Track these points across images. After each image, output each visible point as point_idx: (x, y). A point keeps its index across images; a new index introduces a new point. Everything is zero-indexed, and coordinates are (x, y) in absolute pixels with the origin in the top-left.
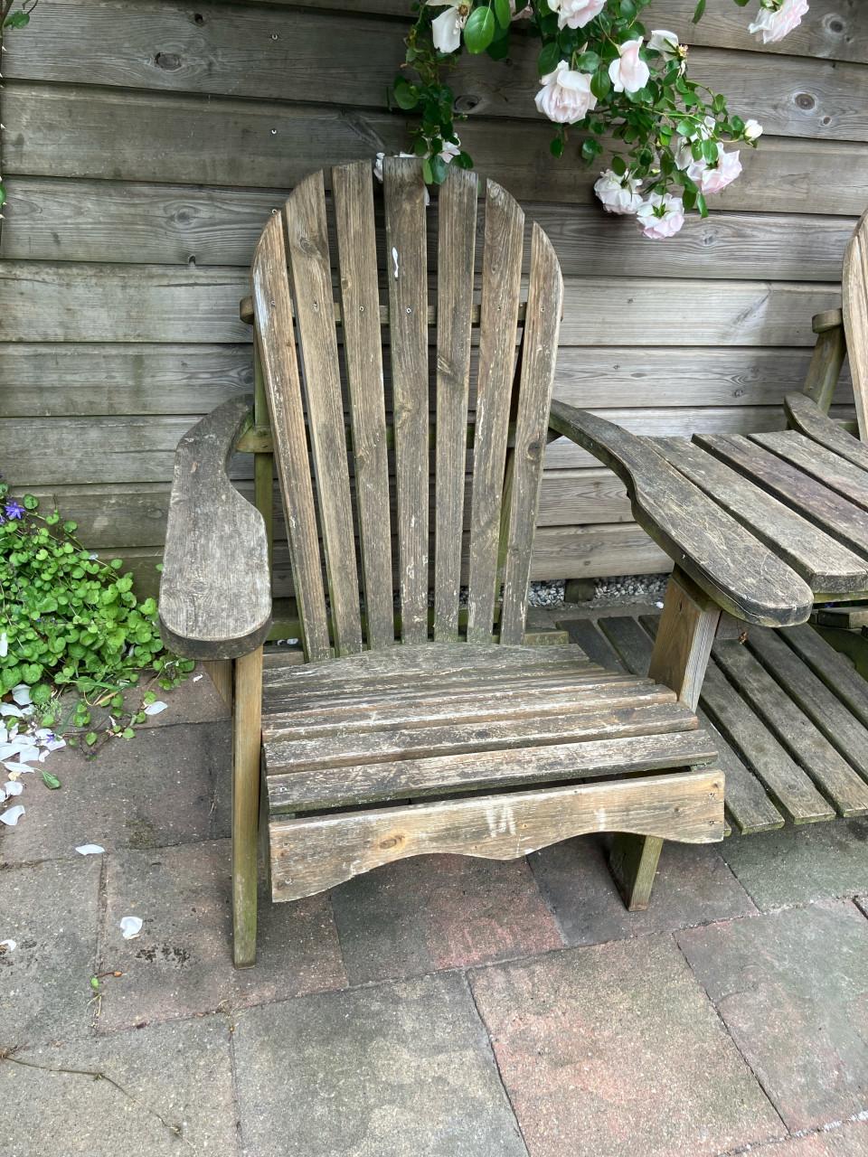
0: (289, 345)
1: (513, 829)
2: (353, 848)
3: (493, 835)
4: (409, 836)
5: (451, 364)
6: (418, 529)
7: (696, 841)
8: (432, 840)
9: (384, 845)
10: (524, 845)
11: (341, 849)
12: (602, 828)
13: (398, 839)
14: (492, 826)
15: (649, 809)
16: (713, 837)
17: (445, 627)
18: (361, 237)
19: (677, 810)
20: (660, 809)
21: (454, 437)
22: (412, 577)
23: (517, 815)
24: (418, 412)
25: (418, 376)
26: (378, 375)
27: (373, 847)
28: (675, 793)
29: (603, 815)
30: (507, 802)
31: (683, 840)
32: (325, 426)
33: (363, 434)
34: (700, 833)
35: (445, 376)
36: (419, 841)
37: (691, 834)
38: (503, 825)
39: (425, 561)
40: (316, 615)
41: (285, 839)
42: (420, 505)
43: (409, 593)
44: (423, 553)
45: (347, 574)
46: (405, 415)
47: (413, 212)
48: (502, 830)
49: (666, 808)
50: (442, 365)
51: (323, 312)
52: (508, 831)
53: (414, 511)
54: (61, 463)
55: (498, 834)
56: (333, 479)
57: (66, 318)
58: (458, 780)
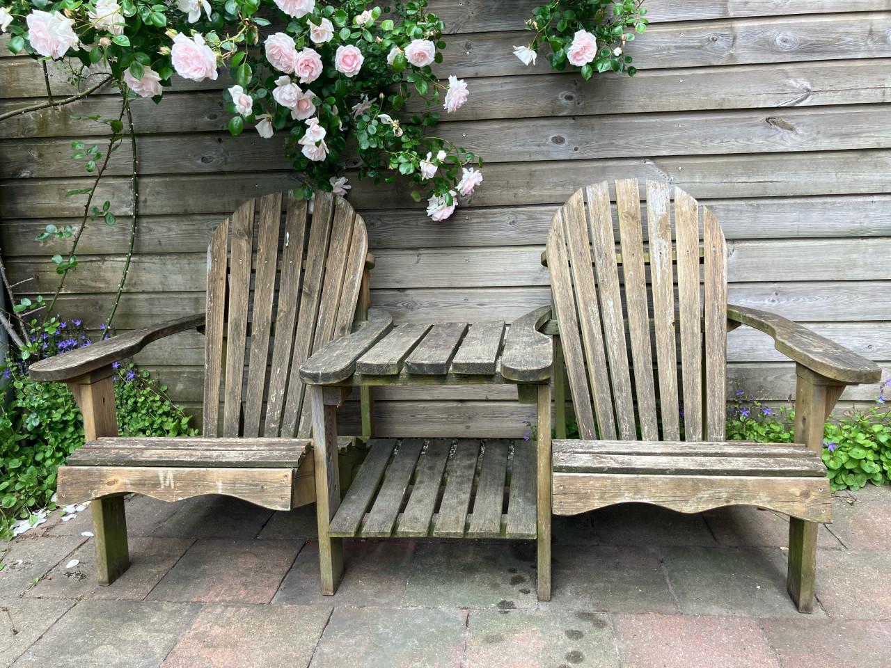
0: (222, 279)
1: (172, 485)
2: (94, 483)
3: (162, 487)
4: (121, 480)
5: (309, 288)
6: (281, 375)
7: (273, 508)
8: (132, 485)
9: (109, 484)
10: (178, 495)
11: (89, 483)
12: (220, 492)
13: (114, 482)
14: (162, 482)
15: (247, 484)
16: (283, 507)
17: (287, 430)
18: (271, 229)
19: (262, 487)
20: (253, 485)
21: (307, 325)
22: (274, 401)
23: (175, 477)
24: (289, 312)
25: (292, 294)
26: (270, 294)
27: (103, 484)
28: (261, 477)
29: (221, 484)
30: (171, 471)
31: (265, 506)
32: (235, 319)
33: (257, 324)
34: (276, 503)
35: (305, 293)
36: (125, 484)
37: (270, 503)
38: (168, 482)
39: (282, 392)
40: (211, 416)
41: (64, 473)
42: (284, 362)
43: (271, 410)
44: (281, 388)
45: (235, 396)
46: (282, 314)
47: (299, 215)
48: (167, 484)
49: (257, 485)
50: (305, 289)
51: (244, 265)
52: (170, 486)
53: (280, 365)
54: (161, 354)
55: (165, 487)
56: (235, 346)
57: (163, 280)
58: (156, 459)
